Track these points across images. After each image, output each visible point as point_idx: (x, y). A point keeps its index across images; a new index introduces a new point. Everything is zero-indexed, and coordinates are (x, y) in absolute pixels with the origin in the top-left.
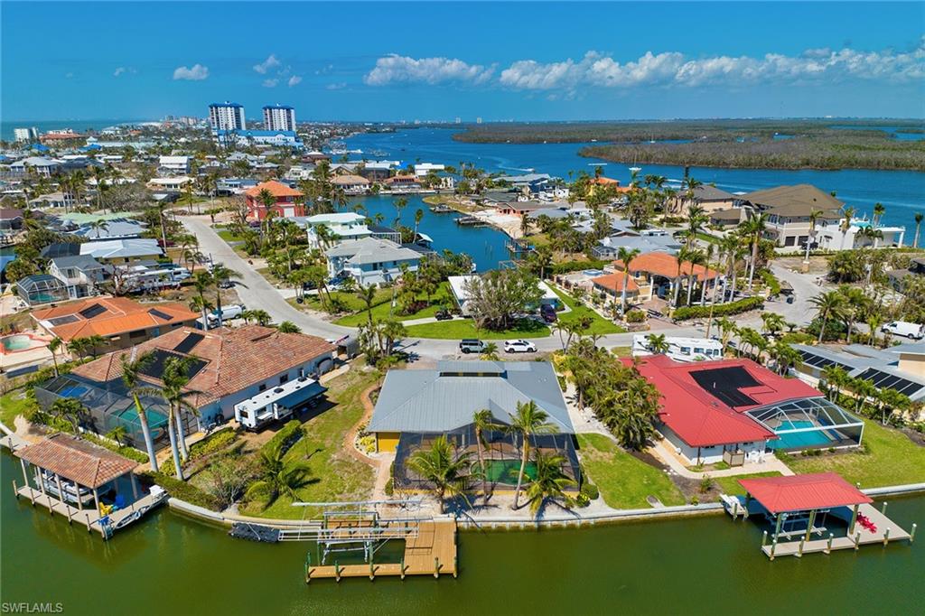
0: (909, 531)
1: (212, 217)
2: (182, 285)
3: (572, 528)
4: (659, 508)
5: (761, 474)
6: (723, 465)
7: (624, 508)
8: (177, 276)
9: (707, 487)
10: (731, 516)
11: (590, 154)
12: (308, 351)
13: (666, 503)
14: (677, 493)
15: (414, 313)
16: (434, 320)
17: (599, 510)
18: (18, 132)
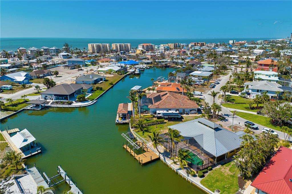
1: (242, 69)
2: (201, 85)
3: (184, 179)
7: (204, 185)
8: (200, 82)
12: (188, 105)
15: (252, 109)
16: (256, 113)
17: (196, 181)
18: (230, 41)
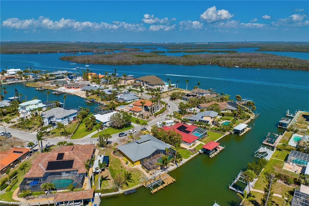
0: (224, 147)
4: (192, 156)
5: (199, 145)
6: (193, 145)
9: (195, 150)
10: (201, 153)
11: (65, 59)
13: (192, 155)
14: (192, 153)
17: (185, 161)
